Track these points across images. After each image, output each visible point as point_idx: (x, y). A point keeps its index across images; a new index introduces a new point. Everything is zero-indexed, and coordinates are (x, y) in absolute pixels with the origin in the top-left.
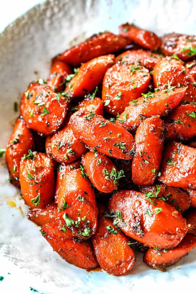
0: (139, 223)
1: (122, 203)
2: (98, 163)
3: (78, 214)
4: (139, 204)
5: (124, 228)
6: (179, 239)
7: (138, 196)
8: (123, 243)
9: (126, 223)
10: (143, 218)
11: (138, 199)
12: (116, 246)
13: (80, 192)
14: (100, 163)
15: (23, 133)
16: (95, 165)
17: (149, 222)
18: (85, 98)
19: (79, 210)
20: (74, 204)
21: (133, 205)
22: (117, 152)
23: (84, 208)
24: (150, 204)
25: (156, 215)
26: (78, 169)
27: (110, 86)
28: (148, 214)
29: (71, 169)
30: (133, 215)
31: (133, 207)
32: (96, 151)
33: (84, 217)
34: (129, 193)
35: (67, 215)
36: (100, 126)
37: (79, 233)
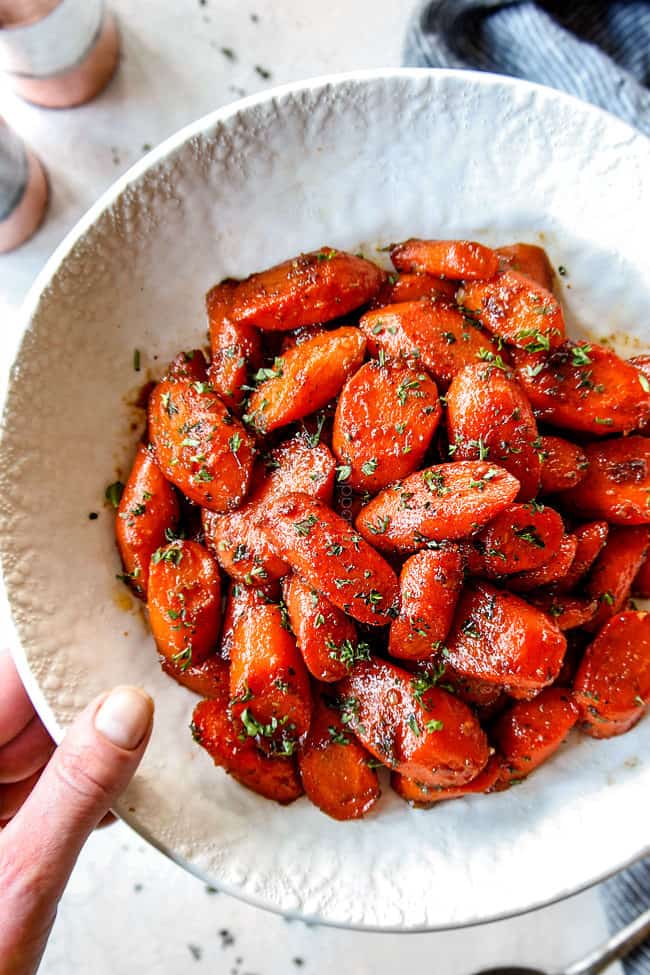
0: (392, 742)
1: (364, 684)
2: (317, 624)
3: (273, 711)
4: (397, 700)
5: (360, 735)
6: (467, 778)
7: (397, 682)
8: (359, 763)
9: (365, 728)
10: (402, 733)
11: (395, 687)
13: (280, 672)
14: (322, 624)
15: (154, 490)
16: (311, 627)
17: (411, 743)
18: (296, 437)
19: (274, 704)
20: (266, 693)
21: (386, 696)
22: (361, 610)
23: (286, 702)
24: (418, 707)
25: (429, 735)
26: (276, 607)
27: (352, 439)
28: (413, 729)
29: (259, 598)
30: (382, 719)
31: (384, 701)
32: (315, 593)
33: (285, 718)
34: (380, 669)
35: (249, 712)
36: (329, 554)
37: (273, 748)
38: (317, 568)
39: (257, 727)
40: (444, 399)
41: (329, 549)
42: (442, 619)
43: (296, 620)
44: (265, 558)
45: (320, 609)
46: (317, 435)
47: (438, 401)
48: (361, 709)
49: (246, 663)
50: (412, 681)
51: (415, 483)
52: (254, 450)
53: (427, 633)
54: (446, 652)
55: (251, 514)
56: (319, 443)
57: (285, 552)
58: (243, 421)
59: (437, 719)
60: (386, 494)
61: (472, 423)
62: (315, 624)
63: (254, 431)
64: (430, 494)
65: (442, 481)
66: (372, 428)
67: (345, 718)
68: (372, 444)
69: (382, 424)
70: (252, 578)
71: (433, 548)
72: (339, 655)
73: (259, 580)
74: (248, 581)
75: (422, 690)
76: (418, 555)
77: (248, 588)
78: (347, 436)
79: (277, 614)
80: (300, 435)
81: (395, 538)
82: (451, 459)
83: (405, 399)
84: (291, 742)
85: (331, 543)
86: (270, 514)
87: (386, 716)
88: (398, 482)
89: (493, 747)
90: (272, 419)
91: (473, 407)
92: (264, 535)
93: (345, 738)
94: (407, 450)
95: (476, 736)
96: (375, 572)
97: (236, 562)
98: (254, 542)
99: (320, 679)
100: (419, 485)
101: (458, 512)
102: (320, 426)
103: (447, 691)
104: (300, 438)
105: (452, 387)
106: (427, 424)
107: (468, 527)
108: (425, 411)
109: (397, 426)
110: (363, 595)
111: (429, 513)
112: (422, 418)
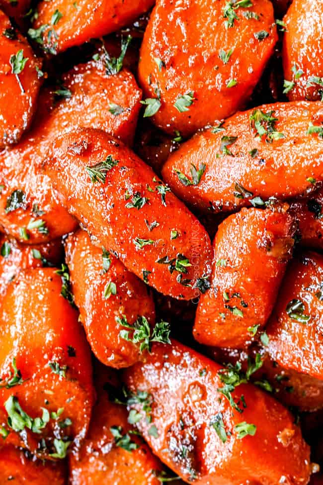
0: (191, 448)
1: (159, 374)
2: (106, 294)
3: (46, 401)
4: (200, 396)
5: (150, 438)
7: (201, 373)
8: (146, 475)
9: (157, 429)
10: (203, 437)
11: (200, 380)
12: (128, 477)
13: (57, 352)
14: (113, 294)
16: (99, 298)
18: (93, 60)
19: (47, 392)
20: (38, 377)
21: (186, 390)
22: (163, 278)
23: (62, 390)
24: (227, 405)
25: (238, 441)
26: (55, 272)
27: (164, 65)
28: (219, 433)
29: (35, 259)
30: (181, 418)
31: (184, 397)
32: (107, 254)
33: (60, 410)
34: (182, 356)
35: (16, 399)
36: (129, 206)
37: (42, 448)
38: (113, 223)
39: (24, 419)
40: (281, 23)
41: (128, 200)
42: (263, 296)
43: (81, 288)
44: (47, 208)
45: (112, 276)
46: (119, 60)
47: (273, 24)
48: (153, 406)
49: (16, 338)
50: (219, 373)
51: (240, 124)
52: (41, 74)
53: (244, 312)
54: (265, 338)
55: (32, 152)
56: (121, 70)
57: (73, 201)
58: (29, 37)
59: (248, 422)
60: (202, 137)
61: (314, 55)
62: (104, 293)
63: (42, 50)
64: (258, 139)
65: (274, 125)
66: (190, 53)
67: (133, 418)
68: (188, 74)
69: (203, 49)
70: (29, 234)
71: (258, 207)
72: (131, 336)
73: (37, 236)
74: (23, 237)
75: (233, 384)
76: (239, 215)
77: (22, 246)
78: (158, 61)
79: (56, 280)
80: (99, 58)
81: (211, 191)
82: (286, 98)
83: (234, 20)
84: (65, 441)
85: (131, 193)
86: (58, 153)
87: (185, 415)
88: (218, 122)
89: (317, 462)
90: (66, 36)
91: (317, 34)
92: (47, 178)
93: (131, 442)
94: (231, 83)
95: (296, 447)
96: (184, 233)
97: (10, 213)
98: (33, 188)
99: (106, 364)
100: (243, 127)
101: (292, 164)
102: (124, 48)
103: (263, 389)
104: (99, 62)
105: (292, 8)
106: (258, 52)
107: (304, 182)
108: (256, 36)
109: (222, 53)
110: (167, 261)
111: (256, 162)
112: (253, 46)
